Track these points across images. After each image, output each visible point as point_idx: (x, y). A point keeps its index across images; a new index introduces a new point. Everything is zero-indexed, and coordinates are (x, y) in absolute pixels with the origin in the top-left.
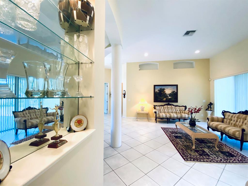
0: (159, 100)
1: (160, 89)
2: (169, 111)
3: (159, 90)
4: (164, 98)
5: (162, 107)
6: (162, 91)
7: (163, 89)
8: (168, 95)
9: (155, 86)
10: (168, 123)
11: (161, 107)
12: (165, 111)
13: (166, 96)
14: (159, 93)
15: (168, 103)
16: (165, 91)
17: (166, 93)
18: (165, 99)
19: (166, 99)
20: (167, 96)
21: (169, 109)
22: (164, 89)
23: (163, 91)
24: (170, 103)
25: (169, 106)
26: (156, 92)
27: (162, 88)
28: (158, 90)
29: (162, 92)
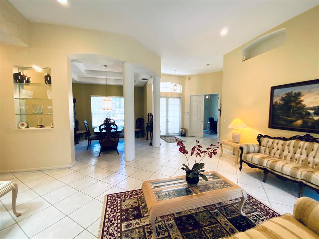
0: (283, 123)
1: (288, 94)
2: (297, 155)
3: (283, 99)
4: (297, 120)
5: (281, 142)
6: (292, 99)
7: (295, 93)
8: (312, 112)
9: (273, 89)
10: (264, 182)
11: (277, 141)
12: (286, 153)
13: (304, 113)
14: (284, 105)
15: (305, 134)
16: (302, 101)
17: (304, 106)
18: (300, 122)
19: (304, 121)
20: (309, 114)
21: (299, 150)
22: (299, 94)
23: (294, 101)
24: (311, 134)
25: (301, 143)
26: (276, 103)
27: (291, 93)
28: (280, 98)
29: (293, 104)
